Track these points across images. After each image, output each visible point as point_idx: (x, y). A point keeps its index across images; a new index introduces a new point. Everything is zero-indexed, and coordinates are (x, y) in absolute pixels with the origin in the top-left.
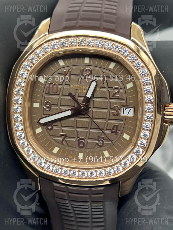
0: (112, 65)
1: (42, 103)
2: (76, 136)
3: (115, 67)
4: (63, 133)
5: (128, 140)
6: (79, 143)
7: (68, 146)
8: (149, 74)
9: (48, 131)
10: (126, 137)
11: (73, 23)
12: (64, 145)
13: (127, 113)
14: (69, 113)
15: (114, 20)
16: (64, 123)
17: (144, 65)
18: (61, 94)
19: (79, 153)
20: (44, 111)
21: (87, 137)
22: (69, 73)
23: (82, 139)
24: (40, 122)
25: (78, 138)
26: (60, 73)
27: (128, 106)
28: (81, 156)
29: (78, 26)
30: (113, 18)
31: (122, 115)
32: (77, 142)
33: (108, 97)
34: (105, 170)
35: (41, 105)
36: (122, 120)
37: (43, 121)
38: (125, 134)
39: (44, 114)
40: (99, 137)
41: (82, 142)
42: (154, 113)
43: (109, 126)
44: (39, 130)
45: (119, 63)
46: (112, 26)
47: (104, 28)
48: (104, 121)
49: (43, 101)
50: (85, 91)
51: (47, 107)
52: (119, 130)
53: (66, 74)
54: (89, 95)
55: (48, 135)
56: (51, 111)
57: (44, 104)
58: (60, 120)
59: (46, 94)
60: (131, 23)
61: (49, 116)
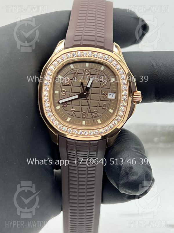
0: (103, 68)
1: (60, 91)
2: (81, 111)
3: (104, 69)
4: (73, 109)
5: (112, 112)
6: (83, 115)
7: (76, 117)
8: (125, 73)
9: (64, 108)
10: (111, 111)
11: (78, 43)
12: (73, 116)
13: (112, 96)
14: (77, 97)
15: (103, 41)
16: (73, 102)
17: (122, 68)
18: (71, 85)
19: (83, 121)
20: (62, 96)
21: (88, 112)
22: (76, 72)
23: (84, 112)
24: (59, 102)
25: (82, 112)
26: (71, 72)
27: (112, 92)
28: (84, 123)
29: (81, 44)
30: (102, 40)
31: (108, 98)
32: (81, 114)
33: (100, 87)
34: (99, 131)
35: (59, 92)
36: (109, 101)
37: (61, 102)
38: (110, 109)
39: (61, 98)
40: (95, 112)
41: (84, 115)
42: (127, 96)
43: (100, 104)
44: (58, 107)
45: (106, 66)
46: (102, 45)
47: (97, 46)
48: (98, 101)
49: (61, 90)
50: (87, 84)
51: (64, 94)
52: (107, 107)
53: (75, 73)
54: (89, 86)
55: (64, 110)
56: (66, 96)
57: (61, 91)
58: (71, 100)
59: (62, 85)
60: (113, 43)
61: (64, 98)
